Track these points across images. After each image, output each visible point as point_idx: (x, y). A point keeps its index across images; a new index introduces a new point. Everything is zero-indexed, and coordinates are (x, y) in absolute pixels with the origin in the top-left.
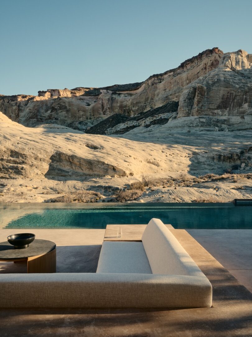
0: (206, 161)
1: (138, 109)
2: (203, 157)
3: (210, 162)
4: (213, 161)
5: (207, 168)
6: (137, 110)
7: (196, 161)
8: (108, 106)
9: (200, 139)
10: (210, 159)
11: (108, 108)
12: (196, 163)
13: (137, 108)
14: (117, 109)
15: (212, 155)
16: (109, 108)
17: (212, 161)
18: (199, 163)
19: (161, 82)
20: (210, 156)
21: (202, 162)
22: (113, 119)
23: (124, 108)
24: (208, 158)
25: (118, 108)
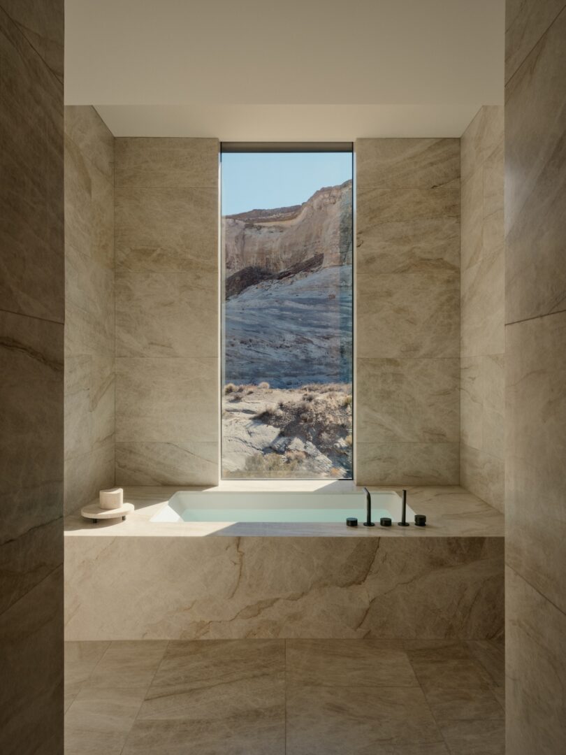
0: (324, 357)
1: (292, 257)
2: (320, 347)
3: (334, 359)
4: (342, 356)
5: (324, 371)
6: (291, 260)
7: (303, 357)
8: (237, 252)
9: (333, 311)
10: (335, 352)
11: (235, 256)
12: (302, 360)
13: (291, 255)
14: (254, 257)
15: (339, 344)
16: (237, 255)
17: (339, 357)
18: (308, 361)
19: (334, 203)
20: (335, 345)
21: (314, 359)
22: (242, 278)
23: (268, 256)
24: (329, 350)
25: (256, 255)
